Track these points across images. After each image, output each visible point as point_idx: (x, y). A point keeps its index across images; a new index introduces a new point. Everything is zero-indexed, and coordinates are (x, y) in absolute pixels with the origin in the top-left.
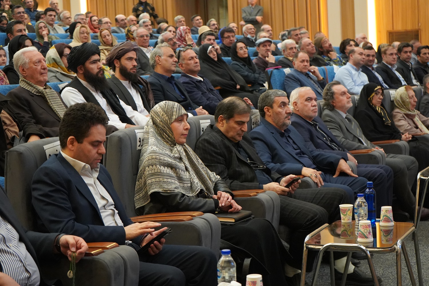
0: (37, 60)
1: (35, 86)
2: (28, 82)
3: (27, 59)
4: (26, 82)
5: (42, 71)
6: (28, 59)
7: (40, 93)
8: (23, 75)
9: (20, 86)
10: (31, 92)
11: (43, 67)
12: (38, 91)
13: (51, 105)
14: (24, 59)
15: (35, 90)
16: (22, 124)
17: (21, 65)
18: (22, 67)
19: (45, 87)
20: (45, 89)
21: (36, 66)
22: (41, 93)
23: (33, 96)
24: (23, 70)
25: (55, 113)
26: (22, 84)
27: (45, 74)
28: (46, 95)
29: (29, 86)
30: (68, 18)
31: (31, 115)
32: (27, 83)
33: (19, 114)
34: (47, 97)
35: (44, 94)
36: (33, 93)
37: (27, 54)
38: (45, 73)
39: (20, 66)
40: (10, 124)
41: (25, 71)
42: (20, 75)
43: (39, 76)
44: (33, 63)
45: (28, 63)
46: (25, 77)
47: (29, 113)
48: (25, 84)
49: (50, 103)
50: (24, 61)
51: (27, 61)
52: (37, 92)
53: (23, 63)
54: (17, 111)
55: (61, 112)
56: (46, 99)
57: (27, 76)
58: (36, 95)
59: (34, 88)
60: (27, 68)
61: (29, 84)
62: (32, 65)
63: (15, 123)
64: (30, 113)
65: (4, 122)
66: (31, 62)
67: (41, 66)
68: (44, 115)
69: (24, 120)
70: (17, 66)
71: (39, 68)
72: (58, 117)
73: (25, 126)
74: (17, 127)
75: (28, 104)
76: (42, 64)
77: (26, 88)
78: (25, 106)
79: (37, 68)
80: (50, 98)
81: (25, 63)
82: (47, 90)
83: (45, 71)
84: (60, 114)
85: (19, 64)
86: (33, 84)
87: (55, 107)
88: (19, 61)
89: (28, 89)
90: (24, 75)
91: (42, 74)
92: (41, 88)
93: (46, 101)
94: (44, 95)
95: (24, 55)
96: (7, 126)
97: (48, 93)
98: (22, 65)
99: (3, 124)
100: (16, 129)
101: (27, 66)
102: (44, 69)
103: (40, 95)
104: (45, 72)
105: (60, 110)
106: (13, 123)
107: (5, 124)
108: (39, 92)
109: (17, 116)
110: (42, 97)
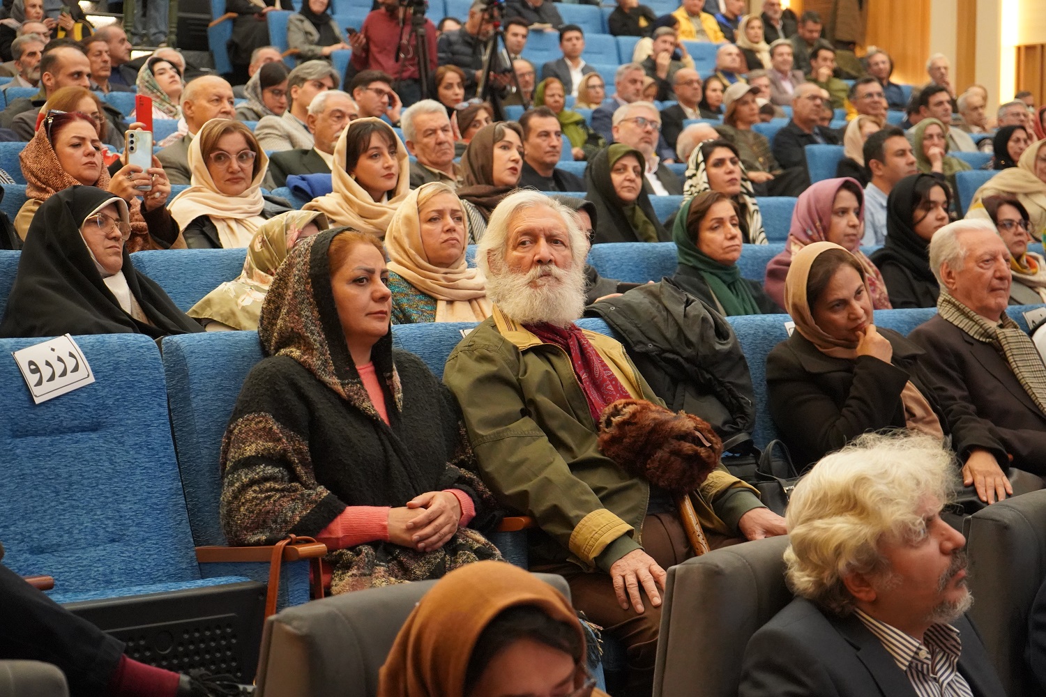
0: (985, 253)
1: (977, 317)
2: (962, 306)
3: (962, 249)
4: (954, 305)
5: (996, 283)
6: (965, 249)
7: (989, 336)
8: (947, 287)
9: (939, 315)
10: (967, 333)
11: (998, 274)
12: (986, 331)
13: (1016, 371)
14: (955, 248)
15: (977, 327)
16: (950, 418)
17: (947, 261)
18: (947, 267)
19: (1000, 322)
20: (1001, 326)
21: (981, 267)
22: (993, 338)
23: (972, 344)
24: (949, 274)
25: (1025, 392)
26: (943, 310)
27: (1002, 292)
28: (1003, 342)
29: (962, 317)
30: (976, 108)
31: (966, 393)
32: (958, 309)
33: (942, 389)
34: (1006, 348)
35: (999, 342)
36: (972, 337)
37: (963, 237)
38: (1001, 289)
39: (943, 264)
40: (924, 418)
41: (953, 278)
42: (942, 286)
43: (985, 293)
44: (976, 261)
45: (965, 259)
46: (952, 292)
47: (961, 388)
48: (953, 310)
49: (1014, 365)
50: (955, 251)
51: (962, 253)
52: (982, 335)
53: (951, 256)
54: (938, 382)
55: (1041, 391)
56: (1005, 354)
57: (956, 289)
58: (978, 341)
59: (976, 323)
60: (958, 270)
61: (963, 313)
62: (972, 265)
63: (935, 416)
64: (964, 386)
65: (909, 410)
66: (970, 256)
67: (995, 271)
68: (999, 397)
69: (955, 407)
70: (936, 262)
71: (989, 273)
72: (1033, 402)
73: (958, 424)
74: (939, 426)
75: (961, 363)
76: (997, 264)
77: (956, 323)
78: (954, 369)
79: (982, 274)
80: (1015, 352)
81: (955, 259)
82: (1008, 331)
83: (1004, 284)
84: (1038, 395)
85: (942, 259)
86: (972, 313)
87: (1026, 375)
88: (942, 251)
89: (961, 326)
90: (950, 286)
91: (993, 290)
92: (992, 325)
93: (1004, 359)
94: (1000, 344)
95: (957, 238)
96: (915, 421)
97: (1010, 340)
98: (949, 261)
99: (906, 415)
100: (937, 430)
101: (960, 266)
102: (1001, 279)
103: (989, 344)
104: (1002, 286)
105: (1037, 385)
106: (930, 414)
107: (912, 415)
108: (986, 334)
109: (938, 396)
110: (995, 348)
